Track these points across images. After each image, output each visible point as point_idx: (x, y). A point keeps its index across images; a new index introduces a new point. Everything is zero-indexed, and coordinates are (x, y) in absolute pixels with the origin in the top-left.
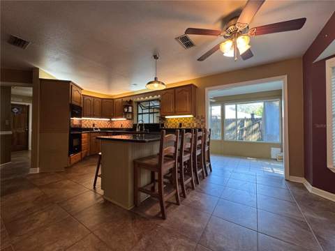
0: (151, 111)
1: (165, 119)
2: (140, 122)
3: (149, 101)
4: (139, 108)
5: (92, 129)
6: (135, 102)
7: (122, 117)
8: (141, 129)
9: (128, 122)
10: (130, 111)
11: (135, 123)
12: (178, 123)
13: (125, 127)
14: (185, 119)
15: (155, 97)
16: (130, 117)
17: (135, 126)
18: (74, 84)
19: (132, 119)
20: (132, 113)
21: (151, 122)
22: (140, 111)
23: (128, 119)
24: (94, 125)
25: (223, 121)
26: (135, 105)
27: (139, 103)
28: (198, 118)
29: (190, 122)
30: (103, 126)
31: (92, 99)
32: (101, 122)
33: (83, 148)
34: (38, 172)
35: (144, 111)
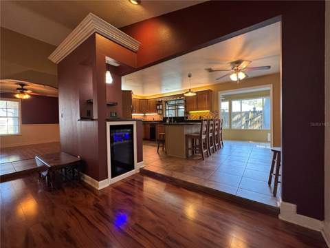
1: (189, 113)
3: (175, 100)
4: (167, 105)
7: (155, 112)
8: (170, 121)
10: (161, 108)
11: (164, 116)
12: (199, 116)
13: (156, 119)
14: (204, 113)
17: (165, 119)
19: (162, 114)
22: (167, 108)
23: (159, 114)
25: (231, 114)
26: (164, 103)
27: (166, 102)
28: (213, 112)
29: (207, 115)
35: (170, 108)
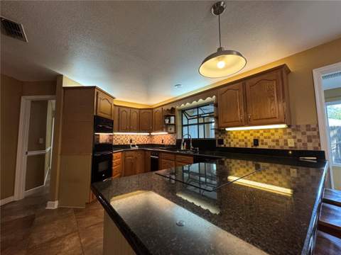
0: (201, 120)
1: (224, 132)
2: (186, 137)
3: (198, 107)
4: (184, 118)
6: (179, 110)
7: (162, 131)
9: (170, 136)
10: (172, 122)
11: (179, 137)
12: (252, 139)
13: (166, 143)
14: (267, 131)
15: (209, 99)
16: (173, 130)
17: (179, 142)
18: (102, 91)
19: (175, 132)
20: (175, 125)
21: (202, 136)
22: (185, 122)
23: (169, 133)
24: (131, 141)
26: (178, 114)
27: (183, 111)
28: (297, 129)
29: (277, 137)
30: (141, 142)
31: (128, 111)
32: (140, 137)
33: (114, 172)
34: (56, 207)
35: (191, 122)
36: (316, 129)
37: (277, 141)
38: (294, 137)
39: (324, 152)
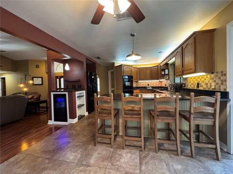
5: (146, 87)
12: (196, 82)
19: (169, 79)
23: (166, 80)
32: (154, 83)
36: (225, 75)
37: (207, 84)
38: (215, 81)
39: (228, 92)
